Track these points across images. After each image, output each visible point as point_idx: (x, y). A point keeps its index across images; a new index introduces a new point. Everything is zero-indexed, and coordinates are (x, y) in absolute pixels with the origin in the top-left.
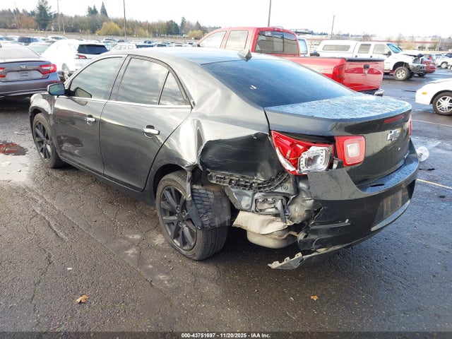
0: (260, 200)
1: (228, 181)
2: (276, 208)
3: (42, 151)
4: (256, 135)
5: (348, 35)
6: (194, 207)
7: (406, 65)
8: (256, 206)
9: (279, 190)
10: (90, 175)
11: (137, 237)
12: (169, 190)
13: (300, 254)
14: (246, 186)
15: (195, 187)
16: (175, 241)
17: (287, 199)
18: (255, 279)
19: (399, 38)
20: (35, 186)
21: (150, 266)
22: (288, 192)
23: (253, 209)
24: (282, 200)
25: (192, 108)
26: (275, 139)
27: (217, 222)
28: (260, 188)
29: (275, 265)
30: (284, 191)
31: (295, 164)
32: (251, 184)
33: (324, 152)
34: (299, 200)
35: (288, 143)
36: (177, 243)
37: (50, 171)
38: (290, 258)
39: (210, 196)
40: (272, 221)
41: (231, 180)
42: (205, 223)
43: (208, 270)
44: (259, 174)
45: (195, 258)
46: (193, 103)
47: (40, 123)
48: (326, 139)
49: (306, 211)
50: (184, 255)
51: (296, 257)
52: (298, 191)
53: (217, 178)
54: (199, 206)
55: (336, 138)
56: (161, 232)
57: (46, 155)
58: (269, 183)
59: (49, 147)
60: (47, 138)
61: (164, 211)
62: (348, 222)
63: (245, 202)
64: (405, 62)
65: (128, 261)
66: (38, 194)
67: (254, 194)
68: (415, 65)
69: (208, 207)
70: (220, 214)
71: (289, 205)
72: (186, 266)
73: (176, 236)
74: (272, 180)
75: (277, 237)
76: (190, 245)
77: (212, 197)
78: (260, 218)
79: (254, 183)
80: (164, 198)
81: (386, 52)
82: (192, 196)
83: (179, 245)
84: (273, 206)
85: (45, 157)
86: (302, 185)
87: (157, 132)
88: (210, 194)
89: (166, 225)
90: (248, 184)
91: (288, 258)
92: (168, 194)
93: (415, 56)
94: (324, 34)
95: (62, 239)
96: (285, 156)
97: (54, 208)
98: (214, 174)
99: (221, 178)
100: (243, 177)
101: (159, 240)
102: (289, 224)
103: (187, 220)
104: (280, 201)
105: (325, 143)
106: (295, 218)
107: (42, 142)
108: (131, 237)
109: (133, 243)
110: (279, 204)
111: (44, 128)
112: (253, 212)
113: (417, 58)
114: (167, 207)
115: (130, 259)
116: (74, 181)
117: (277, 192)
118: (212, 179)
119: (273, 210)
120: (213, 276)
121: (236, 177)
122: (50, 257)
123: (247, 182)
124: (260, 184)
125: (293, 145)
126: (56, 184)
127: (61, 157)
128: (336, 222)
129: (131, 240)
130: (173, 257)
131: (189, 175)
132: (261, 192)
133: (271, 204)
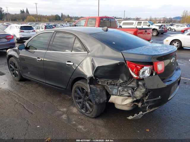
0: (121, 90)
1: (107, 83)
2: (129, 93)
3: (13, 74)
4: (119, 63)
5: (130, 18)
6: (91, 95)
7: (156, 29)
8: (120, 93)
9: (130, 85)
10: (37, 83)
11: (65, 109)
12: (78, 88)
13: (141, 112)
14: (114, 85)
15: (91, 86)
16: (82, 110)
17: (133, 89)
18: (121, 124)
19: (151, 19)
20: (13, 90)
21: (74, 122)
22: (133, 86)
23: (118, 94)
24: (131, 90)
25: (88, 53)
26: (128, 64)
27: (102, 101)
28: (121, 85)
29: (130, 118)
30: (132, 86)
31: (138, 74)
32: (117, 84)
33: (149, 68)
34: (139, 89)
35: (134, 66)
36: (83, 111)
37: (18, 82)
38: (137, 114)
39: (98, 90)
40: (127, 99)
41: (108, 82)
42: (97, 101)
43: (99, 122)
44: (120, 79)
45: (93, 117)
46: (89, 51)
47: (12, 62)
48: (150, 64)
49: (142, 94)
50: (88, 116)
51: (140, 114)
52: (138, 85)
53: (102, 82)
54: (93, 94)
55: (154, 63)
56: (75, 106)
57: (16, 75)
58: (125, 83)
59: (17, 72)
60: (16, 68)
61: (76, 98)
62: (160, 97)
63: (115, 91)
64: (156, 28)
65: (63, 121)
66: (15, 93)
67: (118, 88)
68: (160, 29)
69: (97, 95)
70: (102, 97)
71: (134, 91)
72: (90, 121)
73: (82, 108)
74: (126, 82)
75: (129, 106)
76: (90, 111)
77: (99, 90)
78: (122, 98)
79: (118, 83)
80: (76, 92)
81: (148, 25)
82: (90, 90)
83: (84, 112)
84: (127, 92)
85: (15, 76)
86: (140, 83)
87: (72, 64)
88: (98, 89)
89: (77, 104)
90: (115, 84)
91: (136, 114)
92: (78, 90)
93: (159, 26)
94: (121, 18)
95: (31, 113)
96: (133, 71)
97: (24, 99)
98: (100, 80)
99: (103, 82)
100: (113, 81)
101: (75, 110)
102: (134, 100)
103: (88, 100)
104: (130, 90)
105: (149, 65)
106: (137, 97)
107: (13, 70)
108: (62, 110)
109: (64, 113)
110: (130, 92)
111: (14, 63)
112: (118, 96)
113: (160, 27)
114: (78, 96)
115: (64, 120)
116: (30, 86)
117: (129, 87)
118: (99, 83)
119: (128, 94)
120: (102, 125)
121: (110, 81)
122: (28, 121)
123: (115, 83)
124: (121, 83)
125: (136, 66)
126: (22, 88)
127: (23, 76)
128: (156, 97)
129: (62, 111)
130: (83, 117)
131: (88, 81)
132: (122, 87)
133: (126, 92)
